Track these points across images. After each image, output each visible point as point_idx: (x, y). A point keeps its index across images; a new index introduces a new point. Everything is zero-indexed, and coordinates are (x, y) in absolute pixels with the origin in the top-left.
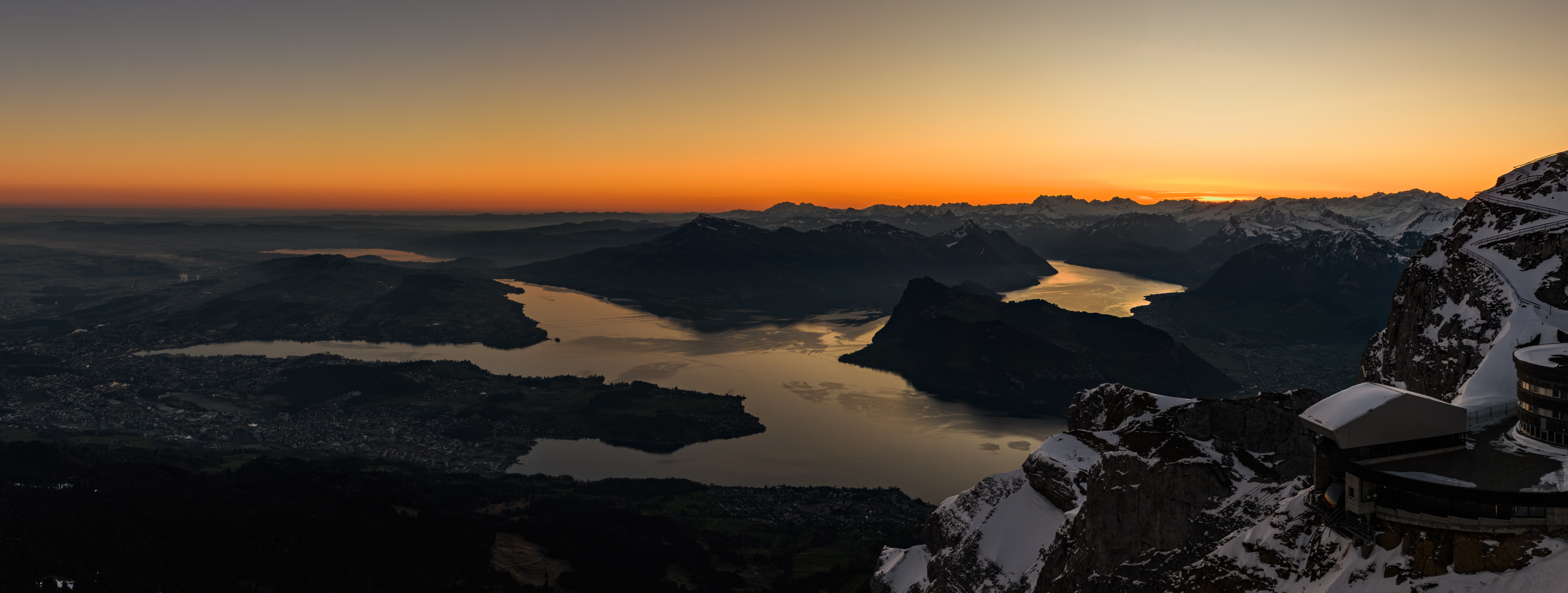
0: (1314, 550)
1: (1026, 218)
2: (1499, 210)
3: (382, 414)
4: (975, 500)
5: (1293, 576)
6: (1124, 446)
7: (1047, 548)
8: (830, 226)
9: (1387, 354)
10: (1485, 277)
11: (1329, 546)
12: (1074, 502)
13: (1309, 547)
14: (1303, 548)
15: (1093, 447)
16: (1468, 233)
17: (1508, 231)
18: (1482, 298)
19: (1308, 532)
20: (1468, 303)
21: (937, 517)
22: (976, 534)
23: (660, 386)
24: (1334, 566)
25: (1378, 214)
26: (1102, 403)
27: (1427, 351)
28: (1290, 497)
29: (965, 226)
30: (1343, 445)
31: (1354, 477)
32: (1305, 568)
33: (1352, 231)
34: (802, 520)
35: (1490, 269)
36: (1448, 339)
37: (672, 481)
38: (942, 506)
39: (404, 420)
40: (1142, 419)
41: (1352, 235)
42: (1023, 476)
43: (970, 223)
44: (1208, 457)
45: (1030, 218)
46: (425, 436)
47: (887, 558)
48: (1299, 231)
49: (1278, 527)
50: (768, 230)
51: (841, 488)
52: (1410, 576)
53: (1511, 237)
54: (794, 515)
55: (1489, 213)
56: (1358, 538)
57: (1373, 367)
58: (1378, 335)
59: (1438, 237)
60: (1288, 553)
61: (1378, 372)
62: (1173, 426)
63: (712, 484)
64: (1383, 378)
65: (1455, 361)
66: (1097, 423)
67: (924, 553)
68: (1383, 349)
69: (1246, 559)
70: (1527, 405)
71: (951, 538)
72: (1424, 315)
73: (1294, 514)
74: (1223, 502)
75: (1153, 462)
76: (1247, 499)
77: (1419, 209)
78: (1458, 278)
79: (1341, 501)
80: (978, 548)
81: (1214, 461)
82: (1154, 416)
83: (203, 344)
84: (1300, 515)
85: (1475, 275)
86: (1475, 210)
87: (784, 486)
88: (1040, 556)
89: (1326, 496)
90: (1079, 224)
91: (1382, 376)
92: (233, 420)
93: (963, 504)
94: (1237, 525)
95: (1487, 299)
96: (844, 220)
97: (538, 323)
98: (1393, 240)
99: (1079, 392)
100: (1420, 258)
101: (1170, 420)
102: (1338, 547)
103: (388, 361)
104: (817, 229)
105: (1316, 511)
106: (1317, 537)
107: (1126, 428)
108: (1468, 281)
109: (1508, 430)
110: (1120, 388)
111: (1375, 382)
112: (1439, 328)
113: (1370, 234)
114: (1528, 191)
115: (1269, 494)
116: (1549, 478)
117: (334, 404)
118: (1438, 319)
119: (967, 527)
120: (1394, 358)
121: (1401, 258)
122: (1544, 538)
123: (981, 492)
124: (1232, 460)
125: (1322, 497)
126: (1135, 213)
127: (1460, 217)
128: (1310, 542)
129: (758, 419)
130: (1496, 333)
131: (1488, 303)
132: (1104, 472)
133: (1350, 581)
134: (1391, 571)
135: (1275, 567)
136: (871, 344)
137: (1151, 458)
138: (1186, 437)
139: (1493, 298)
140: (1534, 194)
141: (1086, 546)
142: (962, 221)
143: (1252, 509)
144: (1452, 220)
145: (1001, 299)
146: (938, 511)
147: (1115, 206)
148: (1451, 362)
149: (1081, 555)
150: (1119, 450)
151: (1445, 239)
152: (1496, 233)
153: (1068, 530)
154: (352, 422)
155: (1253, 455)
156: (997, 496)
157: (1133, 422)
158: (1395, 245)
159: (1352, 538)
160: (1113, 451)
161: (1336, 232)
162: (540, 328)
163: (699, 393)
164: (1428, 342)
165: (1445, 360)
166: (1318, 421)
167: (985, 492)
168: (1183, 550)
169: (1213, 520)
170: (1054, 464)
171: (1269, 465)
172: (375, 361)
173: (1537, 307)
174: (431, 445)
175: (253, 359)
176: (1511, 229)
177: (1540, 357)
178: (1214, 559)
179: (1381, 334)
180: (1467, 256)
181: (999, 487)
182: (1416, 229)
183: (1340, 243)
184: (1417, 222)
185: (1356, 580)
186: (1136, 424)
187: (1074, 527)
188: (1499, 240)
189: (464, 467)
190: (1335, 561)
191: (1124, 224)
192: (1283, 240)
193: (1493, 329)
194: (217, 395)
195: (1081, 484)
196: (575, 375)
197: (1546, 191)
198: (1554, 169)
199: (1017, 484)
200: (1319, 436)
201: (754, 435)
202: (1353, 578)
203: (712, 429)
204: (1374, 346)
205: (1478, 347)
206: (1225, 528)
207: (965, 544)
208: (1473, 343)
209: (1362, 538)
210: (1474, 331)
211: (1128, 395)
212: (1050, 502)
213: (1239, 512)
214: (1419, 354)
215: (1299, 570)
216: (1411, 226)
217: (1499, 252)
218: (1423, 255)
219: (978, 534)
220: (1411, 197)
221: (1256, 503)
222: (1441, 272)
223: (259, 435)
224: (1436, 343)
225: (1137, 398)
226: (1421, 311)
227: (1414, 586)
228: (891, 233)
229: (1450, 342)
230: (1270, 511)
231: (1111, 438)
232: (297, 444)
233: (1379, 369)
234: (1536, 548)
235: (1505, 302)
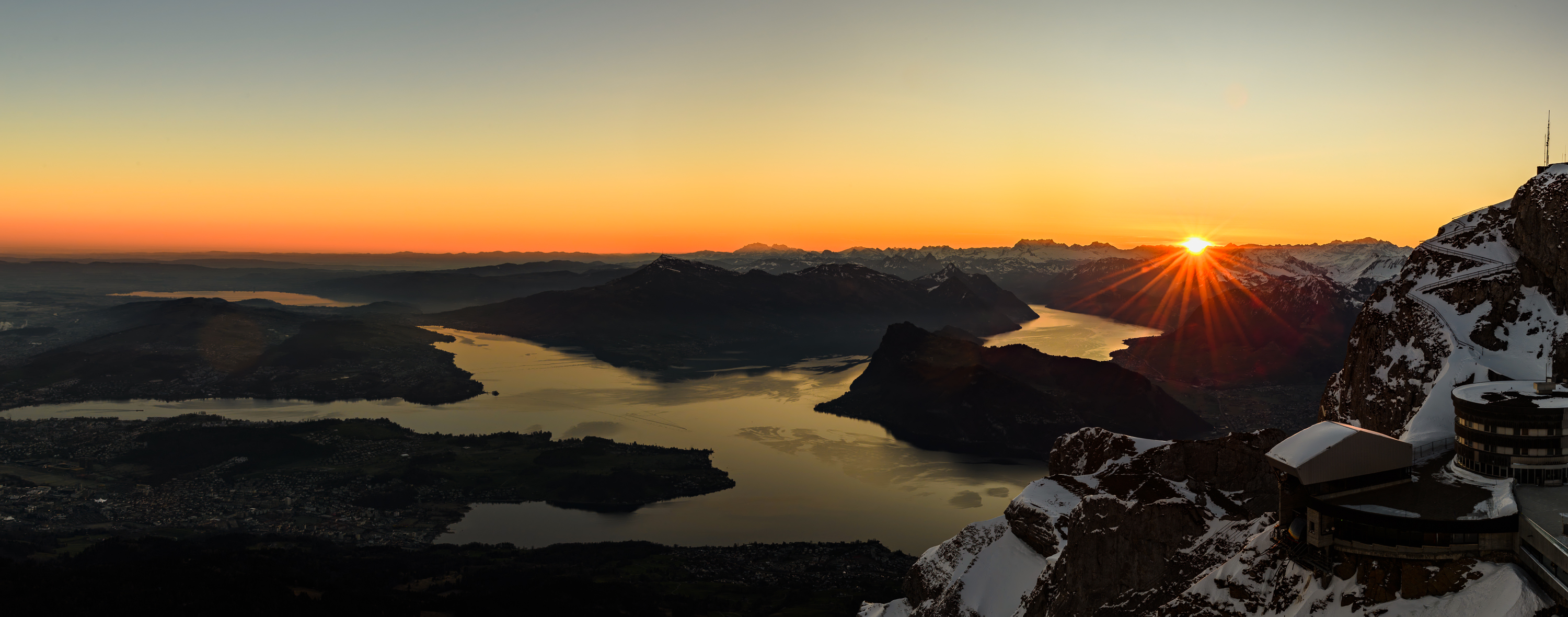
0: (1279, 583)
1: (1007, 262)
2: (1440, 258)
3: (276, 482)
4: (957, 550)
5: (1260, 609)
6: (1103, 489)
7: (1028, 595)
8: (805, 269)
9: (1343, 394)
10: (1428, 321)
11: (1293, 578)
12: (1055, 547)
13: (1275, 581)
14: (1269, 582)
15: (1073, 491)
16: (1414, 279)
17: (1448, 278)
18: (1426, 340)
19: (1274, 567)
20: (1413, 345)
21: (918, 569)
22: (958, 585)
23: (616, 441)
24: (1297, 598)
25: (1336, 261)
26: (1082, 447)
27: (1378, 390)
28: (1258, 533)
29: (946, 269)
30: (1305, 481)
31: (1314, 511)
32: (1271, 601)
33: (1313, 276)
34: (775, 579)
35: (1432, 313)
36: (1397, 379)
37: (631, 543)
38: (923, 558)
39: (304, 488)
40: (1120, 461)
41: (1313, 281)
42: (1005, 522)
43: (951, 267)
44: (1183, 497)
45: (1010, 263)
46: (331, 506)
47: (866, 614)
48: (1265, 277)
49: (1246, 563)
50: (738, 273)
51: (817, 543)
52: (1363, 603)
53: (1450, 283)
54: (766, 574)
55: (1431, 261)
56: (1318, 570)
57: (1331, 406)
58: (1335, 375)
59: (1388, 283)
60: (1256, 587)
61: (1336, 411)
62: (1150, 468)
63: (676, 546)
64: (1340, 417)
65: (1403, 399)
66: (1078, 467)
67: (904, 606)
68: (1340, 389)
69: (1218, 596)
70: (1463, 439)
71: (933, 590)
72: (1375, 356)
73: (1261, 550)
74: (1197, 541)
75: (1131, 504)
76: (1218, 536)
77: (1372, 256)
78: (1405, 321)
79: (1303, 536)
80: (960, 598)
81: (1189, 501)
82: (1132, 459)
83: (29, 405)
84: (1267, 550)
85: (1419, 319)
86: (1420, 258)
87: (755, 543)
88: (1022, 603)
89: (1290, 531)
90: (1060, 268)
91: (1339, 414)
92: (72, 496)
93: (944, 554)
94: (1209, 562)
95: (1430, 341)
96: (820, 263)
97: (472, 375)
98: (1349, 286)
99: (1060, 437)
100: (1372, 302)
101: (1147, 462)
102: (1301, 579)
103: (283, 421)
104: (791, 272)
105: (1281, 546)
106: (1282, 570)
107: (1105, 471)
108: (1414, 324)
109: (1447, 463)
110: (1100, 432)
111: (1333, 421)
112: (1389, 369)
113: (1329, 279)
114: (1465, 241)
115: (1239, 531)
116: (1481, 506)
117: (211, 473)
118: (1388, 360)
119: (948, 578)
120: (1350, 397)
121: (1356, 303)
122: (1477, 562)
123: (962, 542)
124: (1205, 499)
125: (1287, 531)
126: (1114, 258)
127: (1406, 265)
128: (1275, 576)
129: (726, 474)
130: (1437, 373)
131: (1430, 345)
132: (1084, 516)
133: (1311, 612)
134: (1347, 600)
135: (1244, 601)
136: (849, 392)
137: (1129, 500)
138: (1162, 478)
139: (1435, 340)
140: (1469, 243)
141: (1067, 590)
142: (943, 264)
143: (1224, 547)
144: (1400, 267)
145: (983, 344)
146: (919, 563)
147: (1094, 250)
148: (1399, 401)
149: (1062, 600)
150: (1099, 493)
151: (1394, 285)
152: (1437, 279)
153: (1050, 575)
154: (235, 493)
155: (1224, 494)
156: (979, 544)
157: (1112, 465)
158: (1350, 291)
159: (1313, 571)
160: (1093, 494)
161: (1299, 278)
162: (475, 381)
163: (660, 448)
164: (1379, 381)
165: (1393, 399)
166: (1282, 459)
167: (967, 541)
168: (1159, 590)
169: (1187, 559)
170: (1035, 510)
171: (1239, 503)
172: (266, 422)
173: (1472, 348)
174: (339, 516)
175: (101, 423)
176: (1450, 276)
177: (1473, 395)
178: (1188, 597)
179: (1338, 375)
180: (1413, 301)
181: (981, 535)
182: (1368, 275)
183: (1302, 288)
184: (1369, 269)
185: (1316, 610)
186: (1114, 467)
187: (1055, 572)
188: (1440, 286)
189: (380, 539)
190: (1298, 592)
191: (1103, 268)
192: (1251, 285)
193: (1435, 369)
194: (49, 466)
195: (1063, 529)
196: (516, 432)
197: (1479, 241)
198: (1485, 220)
199: (999, 531)
200: (1284, 473)
201: (723, 491)
202: (1314, 608)
203: (676, 486)
204: (1332, 386)
205: (1422, 386)
206: (1198, 566)
207: (947, 595)
208: (1418, 382)
209: (1322, 570)
210: (1419, 371)
211: (1107, 439)
212: (1031, 548)
213: (1211, 550)
214: (1372, 393)
215: (1266, 603)
216: (1364, 272)
217: (1440, 297)
218: (1374, 300)
219: (960, 584)
220: (1364, 245)
221: (1227, 540)
222: (1390, 316)
223: (109, 512)
224: (1386, 383)
225: (1116, 441)
226: (1373, 353)
227: (1367, 613)
228: (869, 277)
229: (1398, 381)
230: (1240, 547)
231: (1091, 481)
232: (162, 522)
233: (1337, 408)
234: (1471, 572)
235: (1444, 344)
